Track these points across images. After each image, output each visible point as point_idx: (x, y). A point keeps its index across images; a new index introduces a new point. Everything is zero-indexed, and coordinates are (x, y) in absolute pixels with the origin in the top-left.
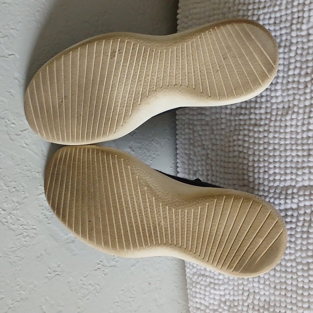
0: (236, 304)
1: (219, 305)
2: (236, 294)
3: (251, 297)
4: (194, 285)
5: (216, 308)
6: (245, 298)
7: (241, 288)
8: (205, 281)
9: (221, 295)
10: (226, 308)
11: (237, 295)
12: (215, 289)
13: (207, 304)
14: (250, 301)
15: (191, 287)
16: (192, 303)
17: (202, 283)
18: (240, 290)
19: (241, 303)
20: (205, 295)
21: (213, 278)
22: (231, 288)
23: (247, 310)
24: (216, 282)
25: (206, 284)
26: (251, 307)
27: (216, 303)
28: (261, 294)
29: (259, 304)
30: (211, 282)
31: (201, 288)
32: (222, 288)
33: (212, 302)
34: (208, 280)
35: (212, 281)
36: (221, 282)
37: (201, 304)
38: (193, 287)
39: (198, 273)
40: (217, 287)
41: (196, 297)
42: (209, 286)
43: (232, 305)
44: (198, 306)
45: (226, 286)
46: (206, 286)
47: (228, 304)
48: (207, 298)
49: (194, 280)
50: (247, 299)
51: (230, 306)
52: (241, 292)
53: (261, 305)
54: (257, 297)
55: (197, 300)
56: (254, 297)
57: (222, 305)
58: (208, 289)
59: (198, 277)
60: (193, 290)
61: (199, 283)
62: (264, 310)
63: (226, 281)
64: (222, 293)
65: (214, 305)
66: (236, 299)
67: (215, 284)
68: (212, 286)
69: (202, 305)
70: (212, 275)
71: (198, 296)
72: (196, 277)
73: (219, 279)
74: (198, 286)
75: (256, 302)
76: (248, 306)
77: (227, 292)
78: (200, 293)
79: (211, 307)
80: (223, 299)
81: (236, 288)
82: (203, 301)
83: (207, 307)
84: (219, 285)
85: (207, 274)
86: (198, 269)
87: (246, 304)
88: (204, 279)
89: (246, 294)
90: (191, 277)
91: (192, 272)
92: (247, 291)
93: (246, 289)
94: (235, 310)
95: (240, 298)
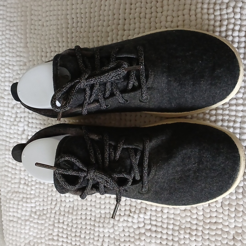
0: (45, 212)
1: (31, 216)
2: (45, 204)
3: (58, 205)
4: (8, 201)
5: (27, 218)
6: (53, 207)
7: (50, 199)
8: (19, 197)
9: (32, 207)
10: (36, 217)
11: (47, 205)
12: (27, 202)
13: (19, 216)
14: (57, 209)
15: (5, 204)
16: (5, 217)
17: (15, 199)
18: (49, 201)
19: (49, 211)
20: (18, 209)
21: (26, 193)
22: (41, 200)
23: (55, 216)
24: (28, 196)
25: (19, 199)
26: (58, 213)
27: (28, 214)
28: (67, 202)
29: (64, 210)
30: (24, 197)
31: (14, 204)
32: (33, 201)
33: (24, 213)
34: (21, 196)
35: (25, 196)
36: (32, 196)
37: (14, 216)
38: (7, 203)
39: (12, 191)
40: (29, 201)
41: (10, 211)
42: (22, 200)
43: (42, 214)
44: (11, 219)
45: (37, 199)
46: (19, 201)
47: (38, 213)
48: (19, 211)
49: (8, 197)
50: (55, 207)
51: (40, 215)
52: (49, 203)
53: (67, 210)
54: (63, 205)
55: (11, 214)
56: (61, 205)
57: (33, 215)
58: (21, 203)
59: (12, 194)
60: (7, 205)
61: (13, 199)
62: (68, 214)
63: (37, 195)
64: (33, 205)
65: (26, 215)
66: (45, 208)
67: (27, 198)
68: (24, 200)
69: (15, 217)
70: (25, 191)
71: (11, 210)
72: (10, 194)
73: (31, 194)
74: (12, 202)
75: (62, 209)
76: (55, 213)
77: (37, 204)
78: (14, 208)
79: (23, 218)
80: (34, 210)
81: (45, 200)
82: (15, 214)
83: (19, 218)
84: (31, 199)
85: (20, 191)
86: (12, 187)
87: (53, 212)
88: (18, 195)
89: (54, 203)
90: (5, 195)
91: (6, 191)
92: (55, 200)
93: (54, 199)
94: (44, 218)
95: (49, 207)
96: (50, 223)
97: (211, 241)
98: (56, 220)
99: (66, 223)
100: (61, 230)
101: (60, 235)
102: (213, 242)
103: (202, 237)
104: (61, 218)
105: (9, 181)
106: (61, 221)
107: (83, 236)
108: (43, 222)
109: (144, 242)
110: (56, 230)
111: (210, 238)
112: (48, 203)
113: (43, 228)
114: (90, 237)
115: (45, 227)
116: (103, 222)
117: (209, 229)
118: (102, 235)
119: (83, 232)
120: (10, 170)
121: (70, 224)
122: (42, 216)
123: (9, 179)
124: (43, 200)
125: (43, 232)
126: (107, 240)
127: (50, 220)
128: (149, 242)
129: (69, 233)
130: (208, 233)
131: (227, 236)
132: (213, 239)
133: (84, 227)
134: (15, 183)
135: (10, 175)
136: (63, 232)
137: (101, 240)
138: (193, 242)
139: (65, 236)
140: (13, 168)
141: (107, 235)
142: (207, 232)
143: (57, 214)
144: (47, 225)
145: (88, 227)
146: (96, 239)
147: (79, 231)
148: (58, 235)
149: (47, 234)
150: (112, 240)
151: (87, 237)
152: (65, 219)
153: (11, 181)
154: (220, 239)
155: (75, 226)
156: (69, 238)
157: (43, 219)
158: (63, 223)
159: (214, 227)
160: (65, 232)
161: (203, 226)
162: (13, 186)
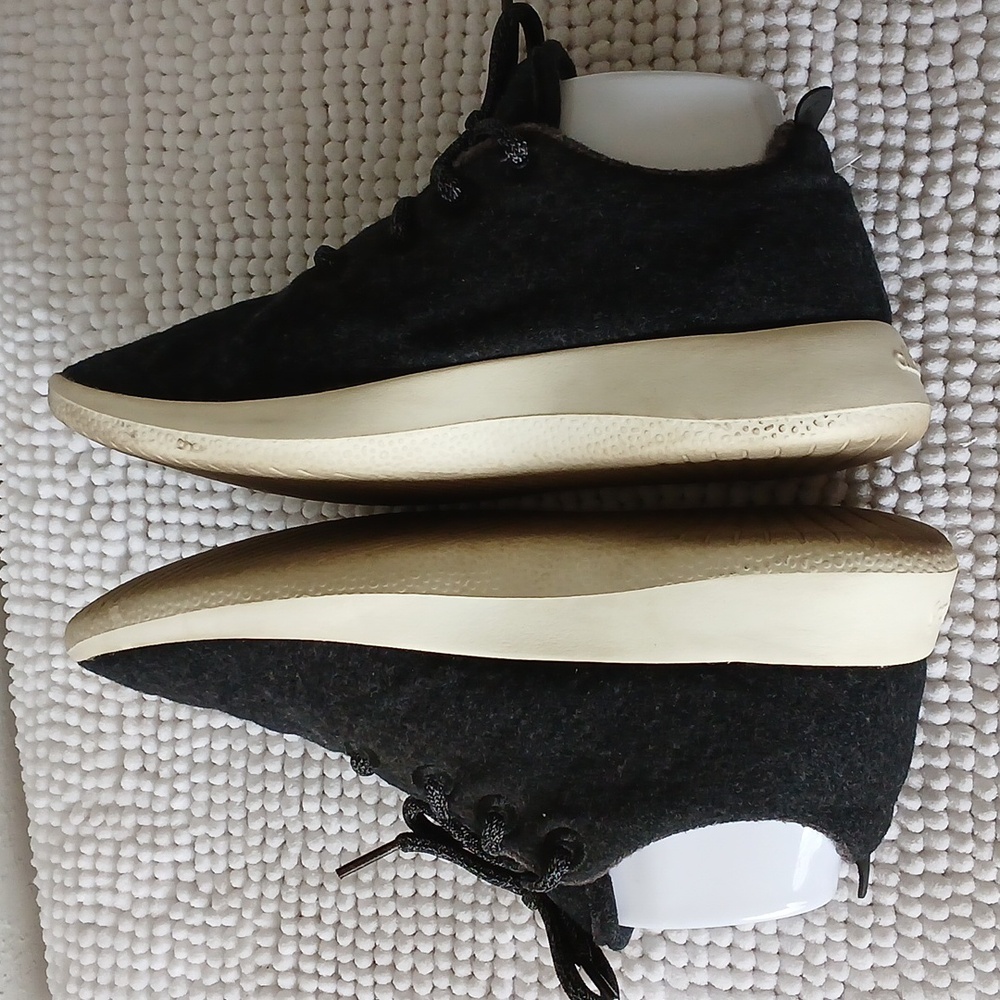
0: (237, 882)
1: (173, 900)
2: (237, 849)
3: (294, 850)
4: (69, 847)
5: (157, 910)
6: (270, 858)
7: (256, 825)
8: (117, 826)
9: (176, 864)
10: (198, 903)
11: (242, 853)
12: (155, 847)
13: (122, 903)
14: (289, 864)
15: (55, 859)
16: (58, 915)
17: (103, 835)
18: (255, 833)
19: (255, 876)
20: (116, 875)
21: (149, 810)
22: (218, 832)
23: (280, 896)
24: (161, 822)
25: (121, 836)
26: (292, 882)
27: (160, 893)
28: (329, 833)
29: (321, 869)
30: (139, 827)
31: (97, 855)
32: (183, 839)
33: (142, 892)
34: (129, 822)
35: (145, 821)
36: (178, 821)
37: (99, 907)
38: (64, 854)
39: (86, 805)
40: (163, 840)
41: (78, 888)
42: (133, 840)
43: (222, 891)
44: (86, 917)
45: (200, 831)
46: (118, 845)
47: (205, 888)
48: (123, 885)
49: (68, 830)
50: (279, 858)
51: (213, 896)
52: (255, 841)
54: (316, 847)
55: (83, 898)
56: (305, 847)
57: (183, 897)
58: (127, 852)
59: (87, 818)
60: (67, 865)
61: (93, 838)
63: (198, 812)
64: (184, 856)
65: (151, 900)
66: (237, 865)
67: (155, 830)
68: (143, 839)
69: (104, 912)
70: (143, 803)
71: (86, 882)
72: (76, 820)
73: (171, 812)
74: (88, 849)
75: (311, 864)
76: (283, 881)
77: (202, 849)
78: (96, 872)
79: (139, 913)
80: (187, 876)
81: (236, 832)
82: (105, 899)
83: (120, 913)
84: (171, 830)
85: (123, 801)
86: (84, 790)
87: (274, 876)
88: (112, 820)
89: (275, 843)
90: (55, 823)
91: (58, 807)
92: (278, 831)
93: (275, 825)
94: (235, 903)
95: (253, 860)
96: (264, 923)
97: (933, 944)
98: (286, 910)
99: (329, 919)
100: (309, 950)
101: (308, 967)
102: (940, 949)
103: (898, 934)
104: (309, 899)
105: (68, 767)
106: (308, 912)
107: (404, 966)
108: (230, 921)
109: (662, 968)
110: (287, 950)
111: (930, 934)
112: (250, 844)
113: (230, 945)
114: (436, 968)
115: (241, 942)
116: (491, 904)
117: (924, 898)
118: (485, 956)
119: (406, 949)
120: (73, 719)
121: (350, 924)
122: (226, 896)
123: (72, 758)
124: (228, 833)
125: (232, 963)
126: (506, 974)
127: (259, 912)
128: (684, 967)
129: (345, 959)
130: (921, 917)
131: (997, 923)
132: (942, 938)
133: (409, 930)
134: (99, 772)
135: (73, 740)
136: (317, 956)
137: (483, 976)
138: (866, 953)
139: (327, 971)
140: (84, 712)
141: (506, 954)
142: (915, 912)
143: (291, 887)
144: (246, 932)
145: (429, 930)
146: (462, 972)
147: (387, 946)
148: (296, 970)
149: (248, 969)
150: (528, 973)
151: (425, 969)
152: (327, 904)
153: (78, 765)
154: (967, 934)
155: (369, 928)
156: (348, 977)
157: (229, 910)
158: (318, 918)
159: (943, 892)
160: (328, 955)
161: (898, 890)
162: (89, 784)
